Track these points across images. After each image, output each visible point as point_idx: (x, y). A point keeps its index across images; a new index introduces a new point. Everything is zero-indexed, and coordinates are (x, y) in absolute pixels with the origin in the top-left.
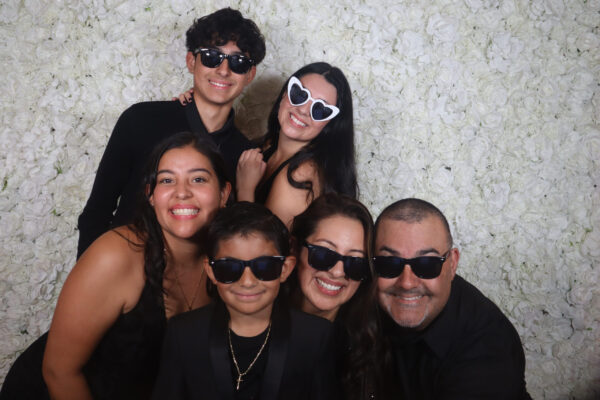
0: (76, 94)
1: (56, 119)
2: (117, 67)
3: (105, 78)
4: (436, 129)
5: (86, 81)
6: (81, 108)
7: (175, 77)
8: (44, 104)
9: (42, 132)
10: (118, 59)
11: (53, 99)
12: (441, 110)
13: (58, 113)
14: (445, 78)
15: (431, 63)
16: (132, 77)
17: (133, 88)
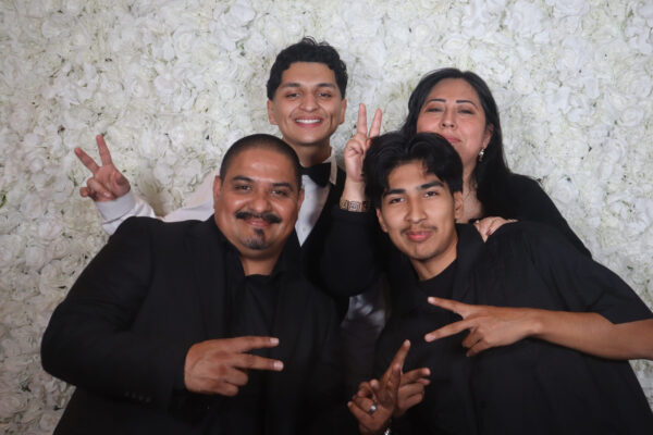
0: (93, 82)
1: (66, 114)
2: (147, 49)
3: (130, 63)
4: (555, 128)
5: (104, 66)
6: (100, 100)
7: (220, 62)
8: (51, 95)
9: (47, 133)
10: (147, 40)
11: (63, 89)
12: (563, 103)
13: (69, 107)
14: (569, 61)
15: (550, 43)
16: (166, 62)
17: (168, 76)
